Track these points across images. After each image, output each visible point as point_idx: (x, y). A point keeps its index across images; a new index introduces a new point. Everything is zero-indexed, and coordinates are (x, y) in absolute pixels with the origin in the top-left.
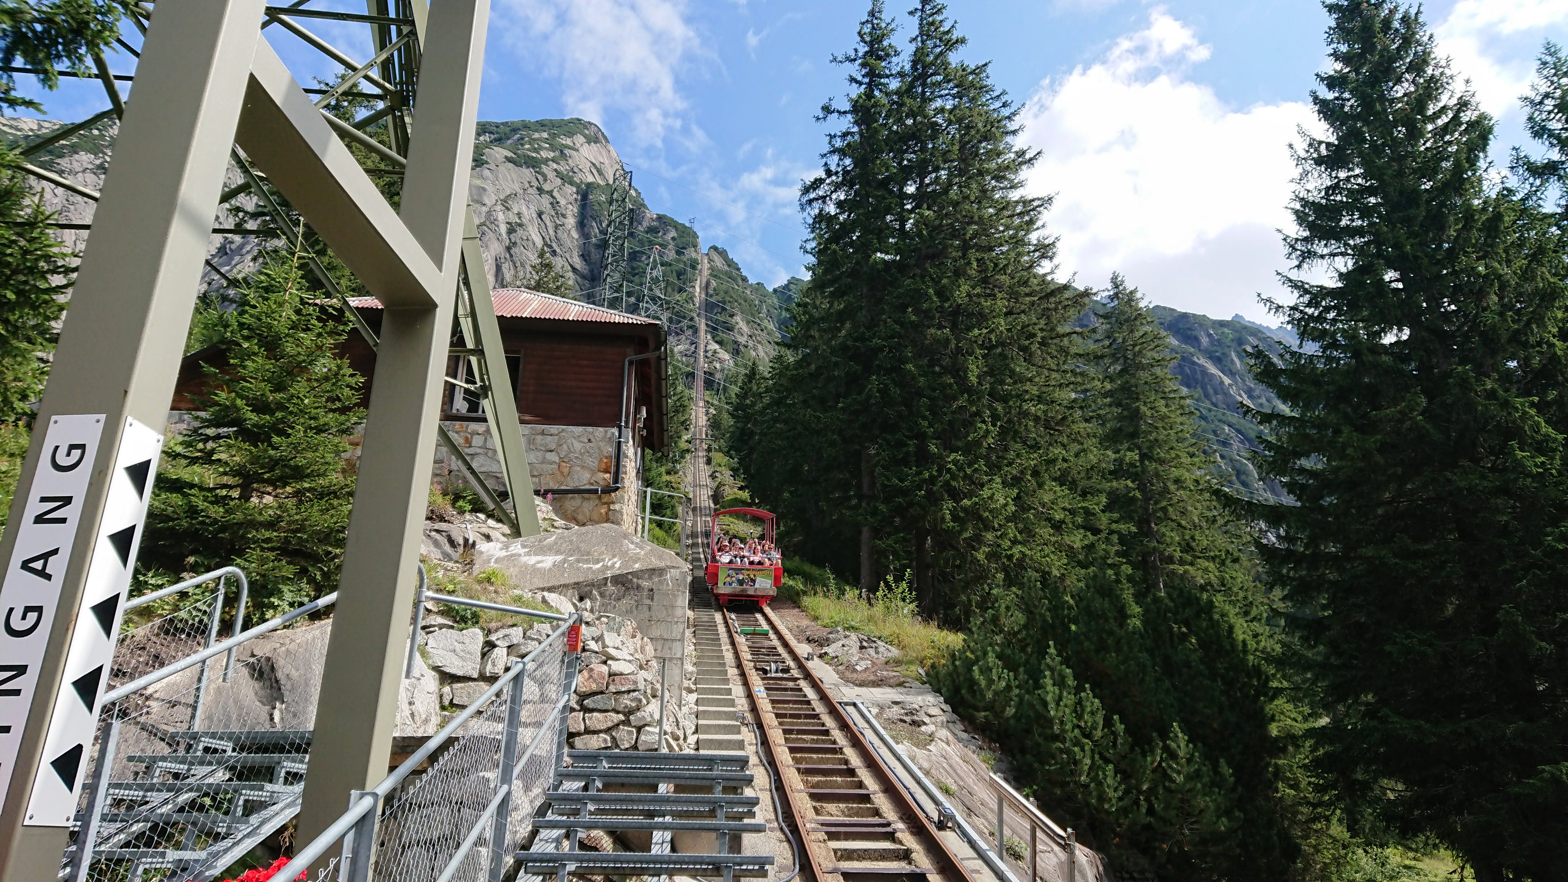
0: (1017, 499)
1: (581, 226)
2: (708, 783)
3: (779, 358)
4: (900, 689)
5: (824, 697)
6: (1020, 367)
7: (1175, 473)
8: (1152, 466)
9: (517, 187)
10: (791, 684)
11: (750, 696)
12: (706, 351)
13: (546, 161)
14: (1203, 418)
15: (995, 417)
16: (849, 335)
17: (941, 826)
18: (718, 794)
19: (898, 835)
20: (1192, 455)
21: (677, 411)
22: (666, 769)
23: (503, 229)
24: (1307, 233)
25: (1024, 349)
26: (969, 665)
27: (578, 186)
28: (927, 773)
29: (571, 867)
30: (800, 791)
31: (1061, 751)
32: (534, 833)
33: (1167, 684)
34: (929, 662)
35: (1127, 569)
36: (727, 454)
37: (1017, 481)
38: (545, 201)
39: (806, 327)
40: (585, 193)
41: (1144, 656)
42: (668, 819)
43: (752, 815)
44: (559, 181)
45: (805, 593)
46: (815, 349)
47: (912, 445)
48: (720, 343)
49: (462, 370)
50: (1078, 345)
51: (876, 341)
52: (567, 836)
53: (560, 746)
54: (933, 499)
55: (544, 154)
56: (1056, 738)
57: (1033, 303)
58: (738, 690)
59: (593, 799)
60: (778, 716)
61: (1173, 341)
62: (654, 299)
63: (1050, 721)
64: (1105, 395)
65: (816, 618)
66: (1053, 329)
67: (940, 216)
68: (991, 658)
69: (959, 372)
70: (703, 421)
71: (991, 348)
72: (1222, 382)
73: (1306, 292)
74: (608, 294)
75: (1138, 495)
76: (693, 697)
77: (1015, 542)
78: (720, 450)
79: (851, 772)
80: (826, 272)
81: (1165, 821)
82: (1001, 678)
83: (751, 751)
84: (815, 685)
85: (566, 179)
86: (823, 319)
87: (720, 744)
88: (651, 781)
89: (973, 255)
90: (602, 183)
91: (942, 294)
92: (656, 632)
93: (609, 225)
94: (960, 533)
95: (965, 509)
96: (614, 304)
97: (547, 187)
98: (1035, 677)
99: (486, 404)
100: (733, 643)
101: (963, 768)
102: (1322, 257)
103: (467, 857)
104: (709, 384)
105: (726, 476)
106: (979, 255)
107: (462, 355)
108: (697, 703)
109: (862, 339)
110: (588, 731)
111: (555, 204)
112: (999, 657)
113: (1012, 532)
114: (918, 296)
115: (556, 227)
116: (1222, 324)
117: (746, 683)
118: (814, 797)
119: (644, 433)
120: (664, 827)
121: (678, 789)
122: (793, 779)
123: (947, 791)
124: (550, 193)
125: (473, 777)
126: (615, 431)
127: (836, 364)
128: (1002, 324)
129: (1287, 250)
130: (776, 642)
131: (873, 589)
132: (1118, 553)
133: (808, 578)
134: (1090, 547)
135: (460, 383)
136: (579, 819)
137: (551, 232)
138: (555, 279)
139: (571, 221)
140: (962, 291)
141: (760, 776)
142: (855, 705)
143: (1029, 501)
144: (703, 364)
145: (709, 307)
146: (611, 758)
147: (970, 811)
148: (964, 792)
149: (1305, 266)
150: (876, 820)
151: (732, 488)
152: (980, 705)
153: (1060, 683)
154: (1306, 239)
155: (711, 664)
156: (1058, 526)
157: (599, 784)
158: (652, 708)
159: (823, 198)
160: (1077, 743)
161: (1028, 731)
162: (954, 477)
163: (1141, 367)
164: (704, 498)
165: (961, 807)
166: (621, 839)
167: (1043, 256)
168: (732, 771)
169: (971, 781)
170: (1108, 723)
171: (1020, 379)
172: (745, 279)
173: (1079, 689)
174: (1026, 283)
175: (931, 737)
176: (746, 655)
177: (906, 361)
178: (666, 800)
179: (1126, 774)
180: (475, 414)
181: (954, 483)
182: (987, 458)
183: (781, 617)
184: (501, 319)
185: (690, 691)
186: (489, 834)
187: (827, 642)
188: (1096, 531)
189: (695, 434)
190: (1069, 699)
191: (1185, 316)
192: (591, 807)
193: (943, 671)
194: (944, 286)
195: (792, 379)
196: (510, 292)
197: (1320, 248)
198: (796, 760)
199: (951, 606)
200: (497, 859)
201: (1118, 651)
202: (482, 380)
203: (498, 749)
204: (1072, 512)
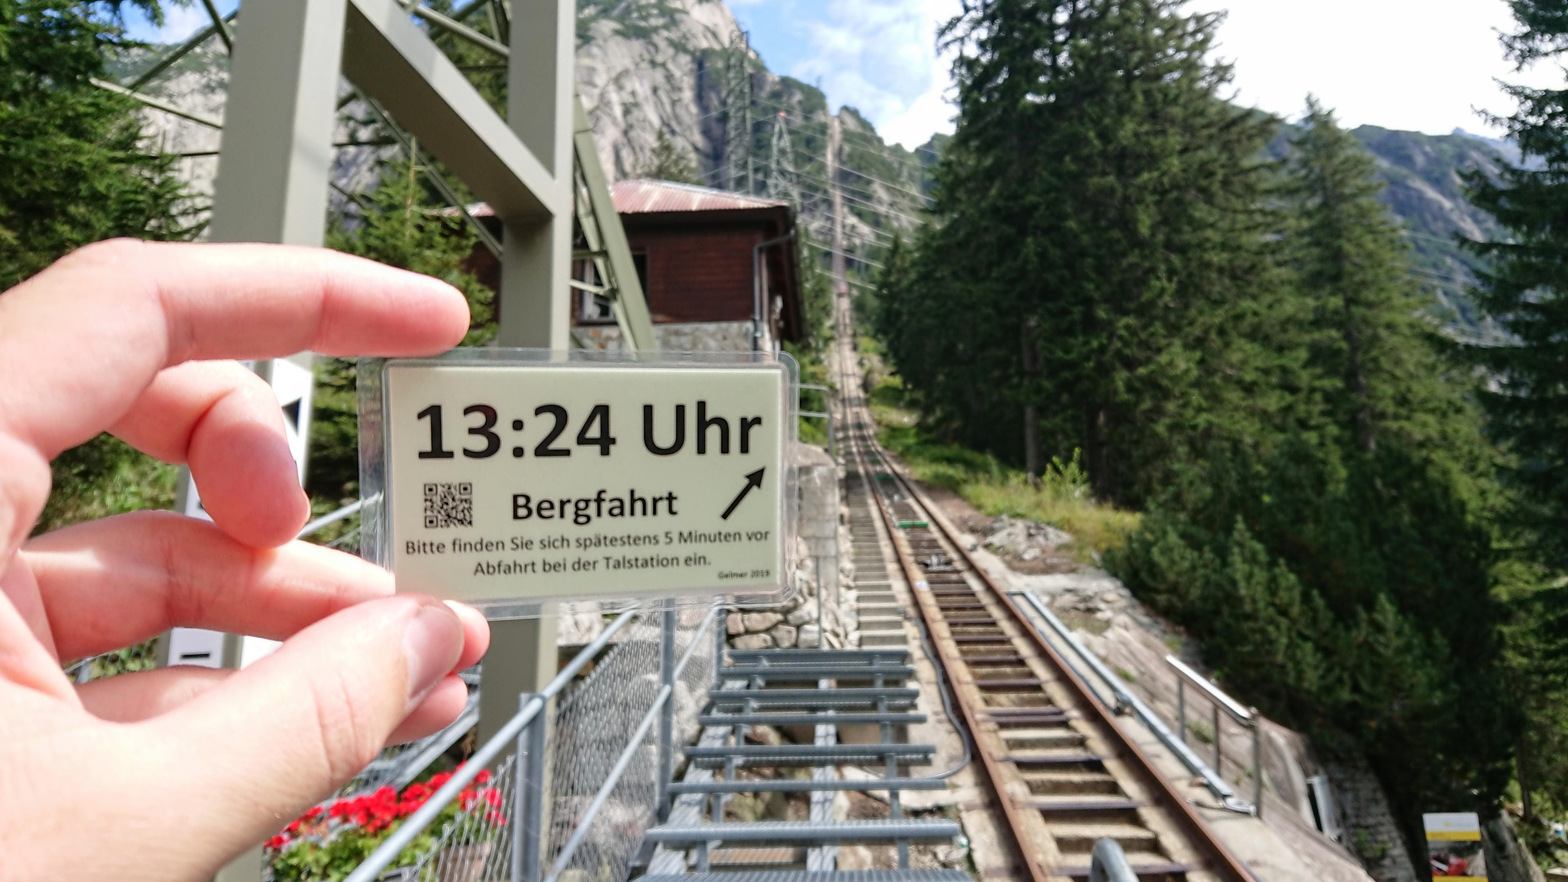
0: (1201, 362)
1: (700, 97)
2: (867, 677)
3: (924, 228)
4: (1072, 575)
5: (990, 588)
6: (1201, 211)
7: (1386, 317)
8: (1358, 311)
9: (628, 63)
10: (954, 577)
11: (912, 590)
12: (844, 226)
13: (656, 29)
14: (1420, 250)
15: (1171, 273)
16: (1000, 194)
17: (1119, 712)
18: (879, 687)
19: (1074, 723)
20: (1407, 295)
21: (817, 296)
22: (826, 666)
23: (618, 111)
24: (1526, 29)
25: (1203, 191)
26: (1148, 546)
27: (692, 54)
28: (1104, 660)
29: (739, 760)
30: (967, 683)
31: (1254, 631)
32: (701, 731)
33: (1374, 553)
34: (1104, 546)
35: (1333, 430)
36: (874, 337)
37: (1200, 342)
38: (659, 76)
39: (951, 189)
40: (701, 60)
41: (1348, 526)
42: (831, 713)
43: (914, 706)
44: (671, 51)
45: (965, 481)
46: (963, 213)
47: (1077, 312)
48: (860, 215)
49: (589, 274)
50: (1269, 181)
51: (1031, 198)
52: (733, 732)
53: (719, 648)
54: (1104, 371)
55: (654, 22)
56: (1248, 617)
57: (1211, 137)
58: (898, 586)
59: (757, 697)
60: (943, 609)
61: (1384, 163)
62: (783, 173)
63: (1240, 600)
64: (1301, 234)
65: (979, 507)
66: (1236, 165)
67: (1098, 44)
68: (1173, 538)
69: (1127, 224)
70: (845, 304)
71: (1164, 193)
72: (1441, 208)
73: (1527, 97)
74: (733, 173)
75: (1344, 345)
76: (853, 594)
77: (1200, 410)
78: (866, 334)
79: (1021, 662)
80: (970, 123)
81: (1372, 698)
82: (1186, 557)
83: (915, 647)
84: (980, 576)
85: (679, 47)
86: (968, 179)
87: (883, 640)
88: (812, 678)
89: (1138, 87)
90: (717, 47)
91: (1105, 136)
92: (808, 531)
93: (728, 95)
94: (1137, 404)
95: (1141, 379)
96: (740, 184)
97: (659, 59)
98: (1222, 553)
99: (616, 308)
100: (891, 538)
101: (1144, 653)
102: (1546, 54)
103: (636, 753)
104: (849, 263)
105: (875, 361)
106: (1146, 86)
107: (588, 258)
108: (859, 599)
109: (1014, 197)
110: (748, 632)
111: (669, 77)
112: (1183, 536)
113: (1196, 397)
114: (1075, 141)
115: (674, 103)
116: (1440, 139)
117: (907, 578)
118: (983, 688)
119: (781, 324)
120: (827, 721)
121: (841, 683)
122: (960, 671)
123: (1126, 677)
124: (664, 65)
125: (636, 679)
126: (749, 325)
127: (986, 229)
128: (1175, 164)
129: (1503, 50)
130: (936, 534)
131: (1040, 472)
132: (1323, 413)
133: (970, 465)
134: (1288, 409)
135: (589, 288)
136: (743, 716)
137: (668, 108)
138: (676, 162)
139: (688, 95)
140: (1127, 130)
141: (925, 669)
142: (1023, 595)
143: (1214, 362)
144: (841, 241)
145: (843, 176)
146: (772, 657)
147: (1152, 696)
148: (1146, 677)
149: (1526, 67)
150: (1049, 708)
151: (881, 374)
152: (1162, 587)
153: (1252, 560)
154: (1526, 37)
155: (870, 561)
156: (1249, 389)
157: (760, 682)
158: (810, 608)
159: (962, 40)
160: (1271, 622)
161: (1217, 612)
162: (1126, 344)
163: (1342, 198)
164: (852, 387)
165: (1143, 694)
166: (787, 733)
167: (1221, 79)
168: (893, 665)
169: (1154, 666)
170: (1306, 598)
171: (1198, 225)
172: (880, 140)
173: (1272, 564)
174: (1201, 113)
175: (1108, 624)
176: (906, 550)
177: (1064, 217)
178: (827, 695)
179: (1326, 651)
180: (606, 318)
181: (1127, 351)
182: (1165, 320)
183: (943, 508)
184: (624, 216)
185: (849, 588)
186: (656, 733)
187: (992, 531)
188: (1293, 390)
189: (837, 319)
190: (1261, 576)
191: (1396, 134)
192: (754, 704)
193: (1119, 555)
194: (1106, 127)
195: (939, 250)
196: (630, 184)
197: (1544, 44)
198: (963, 653)
199: (1129, 485)
200: (665, 754)
201: (1317, 521)
202: (610, 282)
203: (657, 653)
204: (1266, 372)
